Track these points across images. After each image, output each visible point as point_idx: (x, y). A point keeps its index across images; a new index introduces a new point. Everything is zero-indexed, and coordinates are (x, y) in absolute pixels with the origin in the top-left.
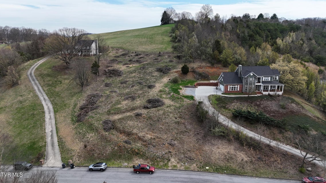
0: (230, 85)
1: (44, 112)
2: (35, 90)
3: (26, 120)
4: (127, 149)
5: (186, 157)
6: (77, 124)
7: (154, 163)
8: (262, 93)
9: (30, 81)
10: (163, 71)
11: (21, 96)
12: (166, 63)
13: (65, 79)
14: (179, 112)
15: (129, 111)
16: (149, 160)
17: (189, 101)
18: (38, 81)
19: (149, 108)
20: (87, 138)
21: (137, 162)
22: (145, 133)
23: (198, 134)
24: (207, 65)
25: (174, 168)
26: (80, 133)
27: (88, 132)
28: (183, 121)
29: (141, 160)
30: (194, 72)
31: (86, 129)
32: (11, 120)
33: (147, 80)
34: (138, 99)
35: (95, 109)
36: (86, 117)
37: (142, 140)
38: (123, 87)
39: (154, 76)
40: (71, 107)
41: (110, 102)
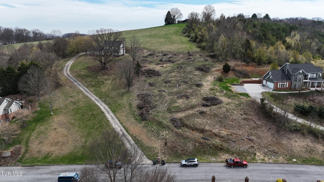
0: (280, 82)
1: (103, 112)
2: (82, 91)
3: (88, 120)
4: (209, 145)
5: (270, 151)
6: (143, 123)
7: (242, 158)
8: (310, 89)
9: (73, 83)
10: (204, 70)
11: (71, 97)
12: (202, 62)
13: (106, 80)
14: (242, 109)
15: (189, 109)
16: (236, 155)
17: (246, 98)
18: (79, 81)
19: (209, 106)
20: (162, 135)
21: (224, 157)
22: (219, 130)
23: (270, 129)
24: (242, 63)
25: (263, 162)
26: (153, 131)
27: (160, 130)
28: (250, 117)
29: (227, 155)
30: (234, 70)
31: (156, 127)
32: (73, 121)
33: (191, 79)
34: (192, 97)
35: (154, 108)
36: (150, 116)
37: (219, 136)
38: (169, 86)
39: (196, 75)
40: (127, 107)
41: (165, 101)
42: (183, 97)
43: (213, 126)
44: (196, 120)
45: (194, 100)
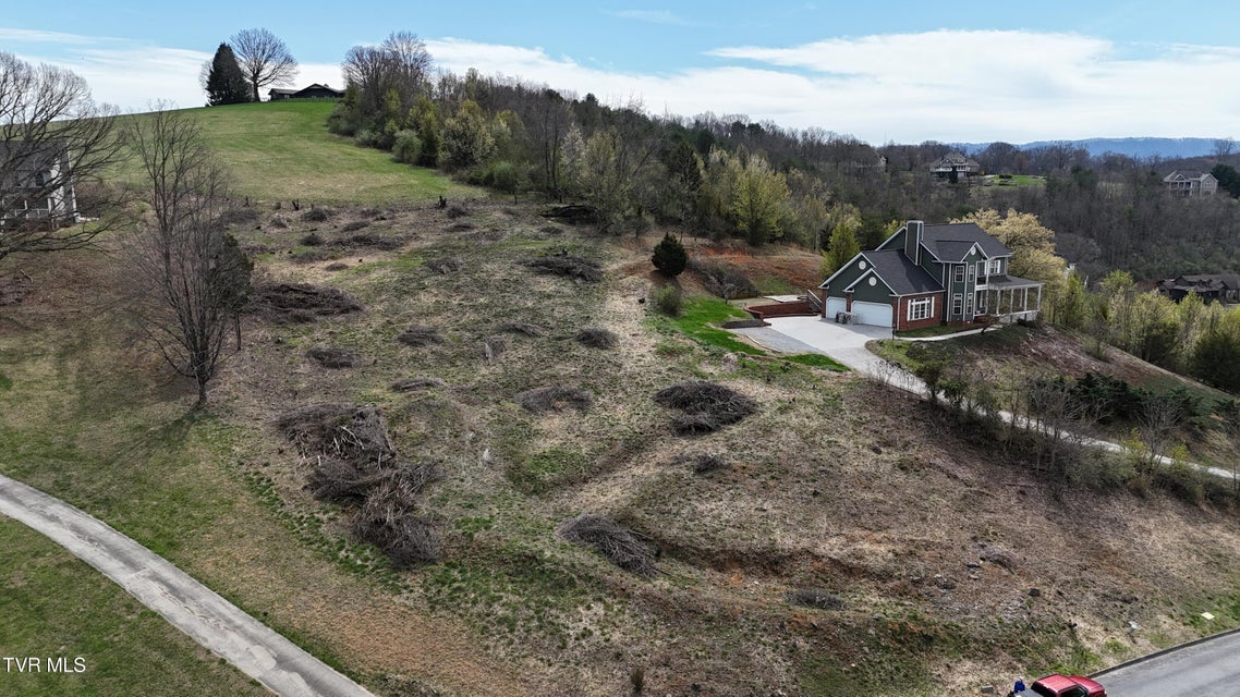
0: (912, 298)
10: (578, 271)
19: (713, 430)
34: (601, 400)
35: (433, 480)
36: (438, 533)
37: (866, 573)
38: (441, 357)
39: (549, 297)
40: (245, 501)
41: (471, 435)
42: (559, 404)
43: (805, 523)
44: (701, 508)
45: (622, 412)
